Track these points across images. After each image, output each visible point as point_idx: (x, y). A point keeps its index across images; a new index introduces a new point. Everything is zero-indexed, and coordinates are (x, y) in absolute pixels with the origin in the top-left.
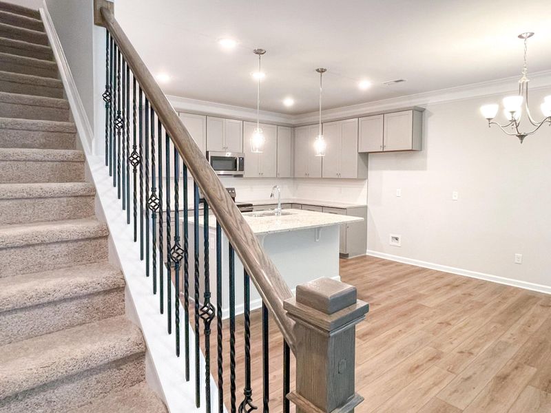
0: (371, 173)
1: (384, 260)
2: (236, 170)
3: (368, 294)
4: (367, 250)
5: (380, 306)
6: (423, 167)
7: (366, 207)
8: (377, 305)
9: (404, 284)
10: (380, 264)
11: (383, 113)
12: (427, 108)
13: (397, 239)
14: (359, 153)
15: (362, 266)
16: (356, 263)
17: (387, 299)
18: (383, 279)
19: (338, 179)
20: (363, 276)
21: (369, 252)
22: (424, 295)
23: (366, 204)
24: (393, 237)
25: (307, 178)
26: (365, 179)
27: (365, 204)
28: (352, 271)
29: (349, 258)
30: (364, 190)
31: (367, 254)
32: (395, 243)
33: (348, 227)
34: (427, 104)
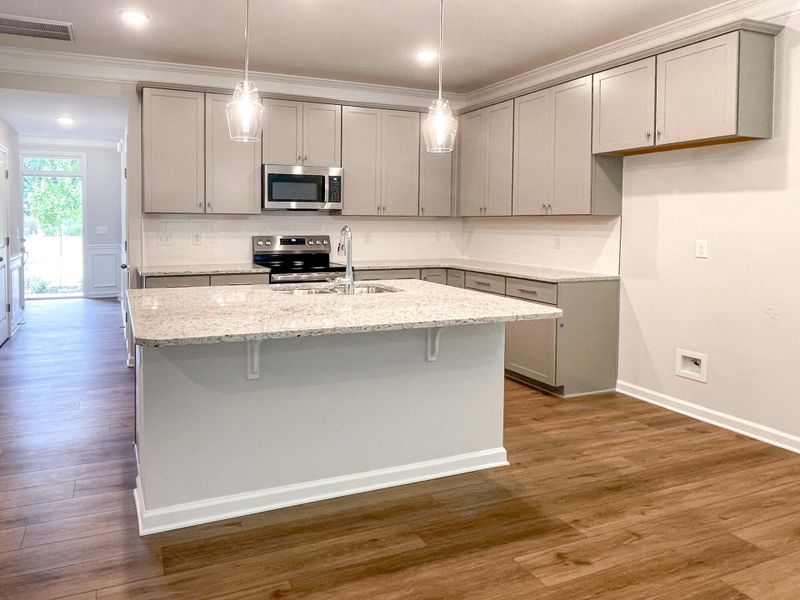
0: (629, 203)
1: (660, 409)
2: (323, 200)
3: (565, 518)
4: (618, 381)
5: (586, 571)
6: (775, 182)
7: (617, 281)
8: (579, 563)
9: (695, 496)
10: (642, 421)
11: (654, 54)
12: (788, 25)
13: (697, 362)
14: (596, 155)
15: (592, 423)
16: (578, 413)
17: (617, 544)
18: (636, 468)
19: (548, 218)
20: (580, 453)
21: (623, 386)
22: (754, 549)
23: (617, 275)
24: (685, 358)
25: (485, 218)
26: (616, 216)
27: (612, 273)
28: (554, 434)
29: (566, 396)
30: (613, 241)
31: (617, 390)
32: (689, 371)
33: (562, 326)
34: (790, 13)
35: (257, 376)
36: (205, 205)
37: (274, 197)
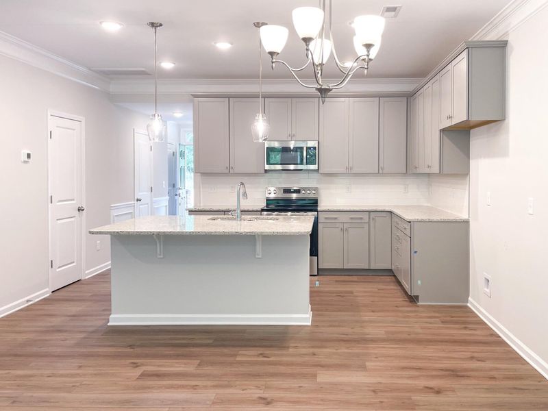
2: (303, 164)
4: (470, 299)
13: (488, 282)
14: (441, 130)
24: (485, 279)
26: (467, 174)
29: (420, 303)
31: (468, 305)
33: (416, 252)
34: (507, 32)
35: (162, 257)
36: (229, 168)
37: (271, 162)
